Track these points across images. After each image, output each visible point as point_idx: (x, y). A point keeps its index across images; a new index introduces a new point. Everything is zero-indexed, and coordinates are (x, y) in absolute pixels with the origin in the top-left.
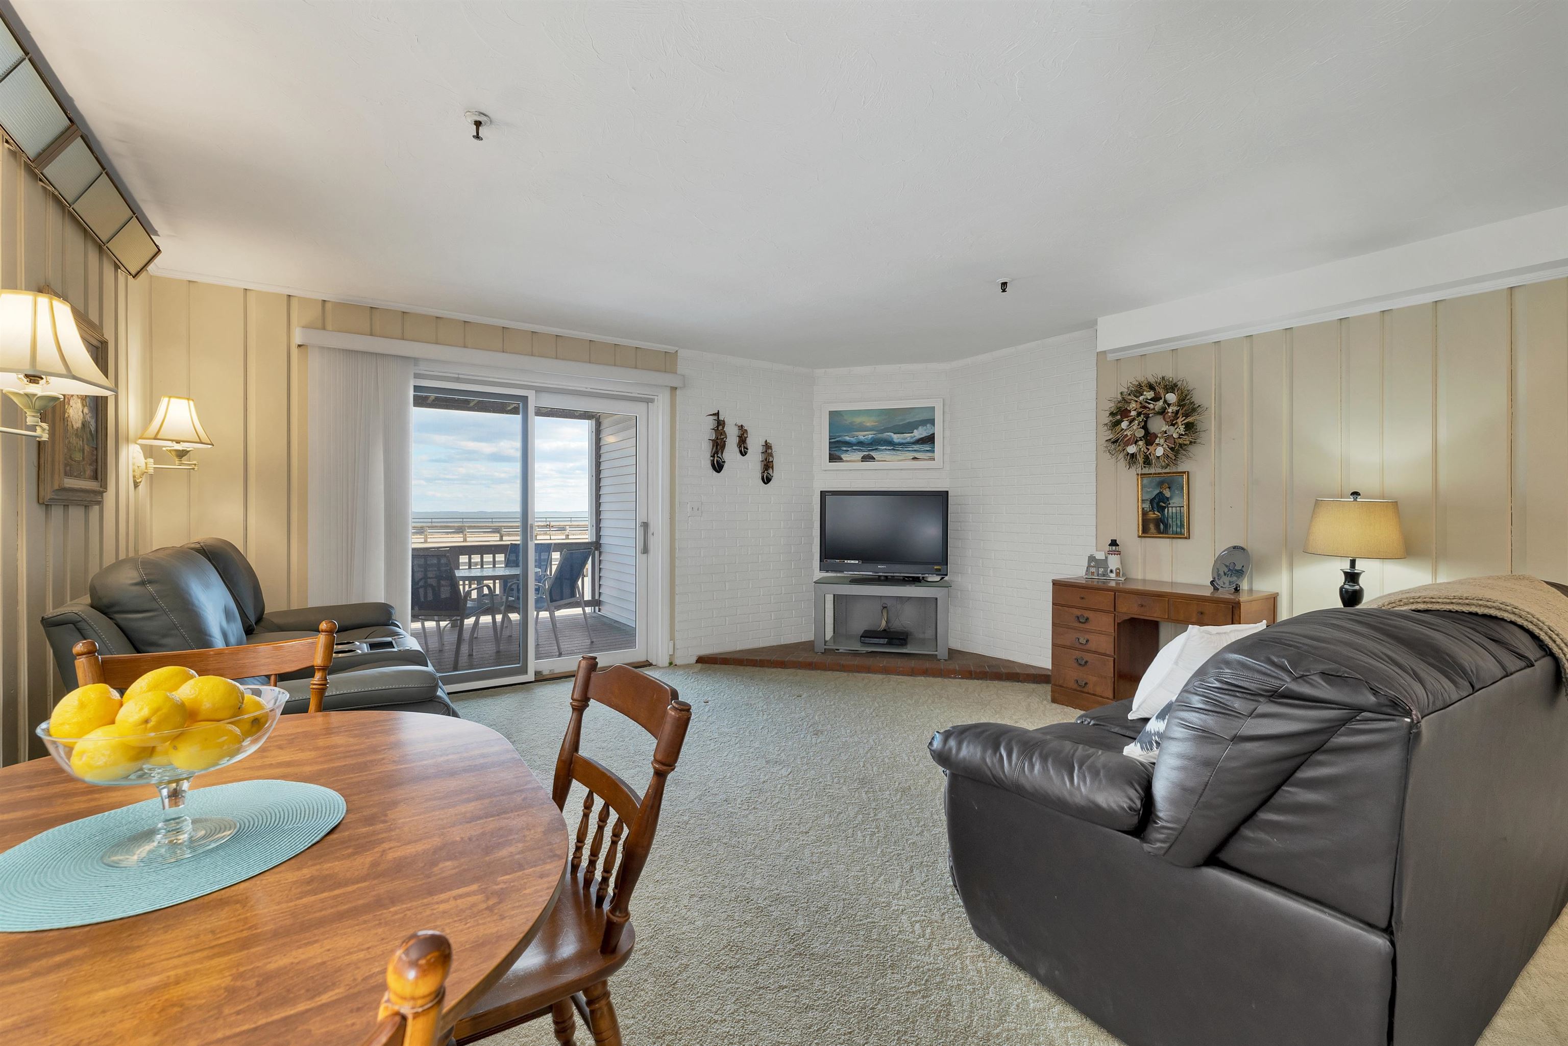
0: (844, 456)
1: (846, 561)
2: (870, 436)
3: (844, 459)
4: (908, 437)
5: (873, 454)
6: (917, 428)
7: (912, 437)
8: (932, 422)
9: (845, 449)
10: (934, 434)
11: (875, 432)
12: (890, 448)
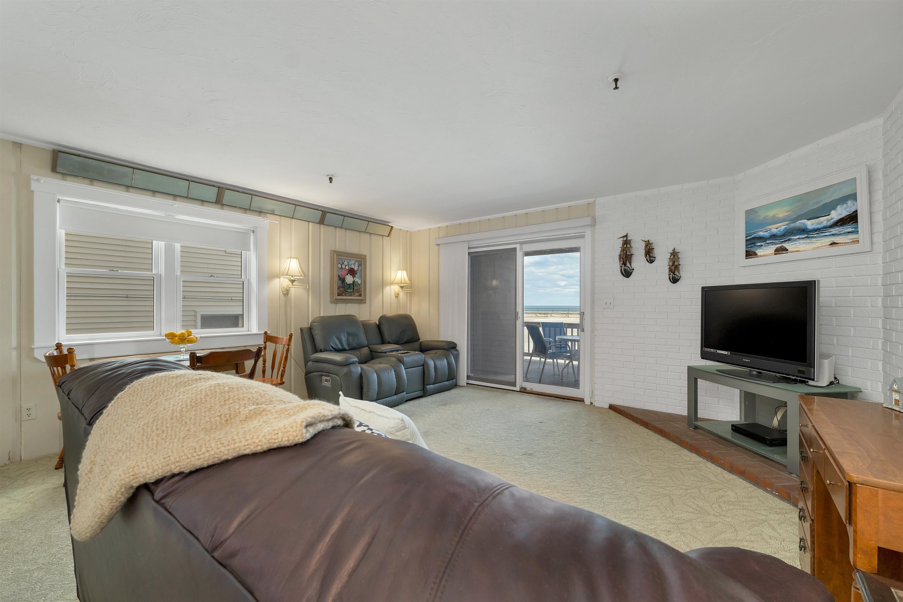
0: (759, 252)
1: (718, 351)
2: (783, 227)
3: (759, 254)
4: (824, 221)
5: (786, 245)
6: (834, 208)
7: (828, 220)
8: (853, 197)
9: (759, 244)
10: (857, 211)
11: (787, 223)
12: (803, 236)
